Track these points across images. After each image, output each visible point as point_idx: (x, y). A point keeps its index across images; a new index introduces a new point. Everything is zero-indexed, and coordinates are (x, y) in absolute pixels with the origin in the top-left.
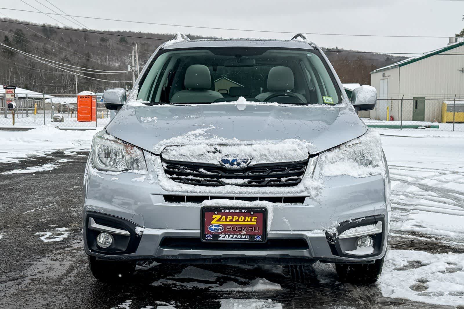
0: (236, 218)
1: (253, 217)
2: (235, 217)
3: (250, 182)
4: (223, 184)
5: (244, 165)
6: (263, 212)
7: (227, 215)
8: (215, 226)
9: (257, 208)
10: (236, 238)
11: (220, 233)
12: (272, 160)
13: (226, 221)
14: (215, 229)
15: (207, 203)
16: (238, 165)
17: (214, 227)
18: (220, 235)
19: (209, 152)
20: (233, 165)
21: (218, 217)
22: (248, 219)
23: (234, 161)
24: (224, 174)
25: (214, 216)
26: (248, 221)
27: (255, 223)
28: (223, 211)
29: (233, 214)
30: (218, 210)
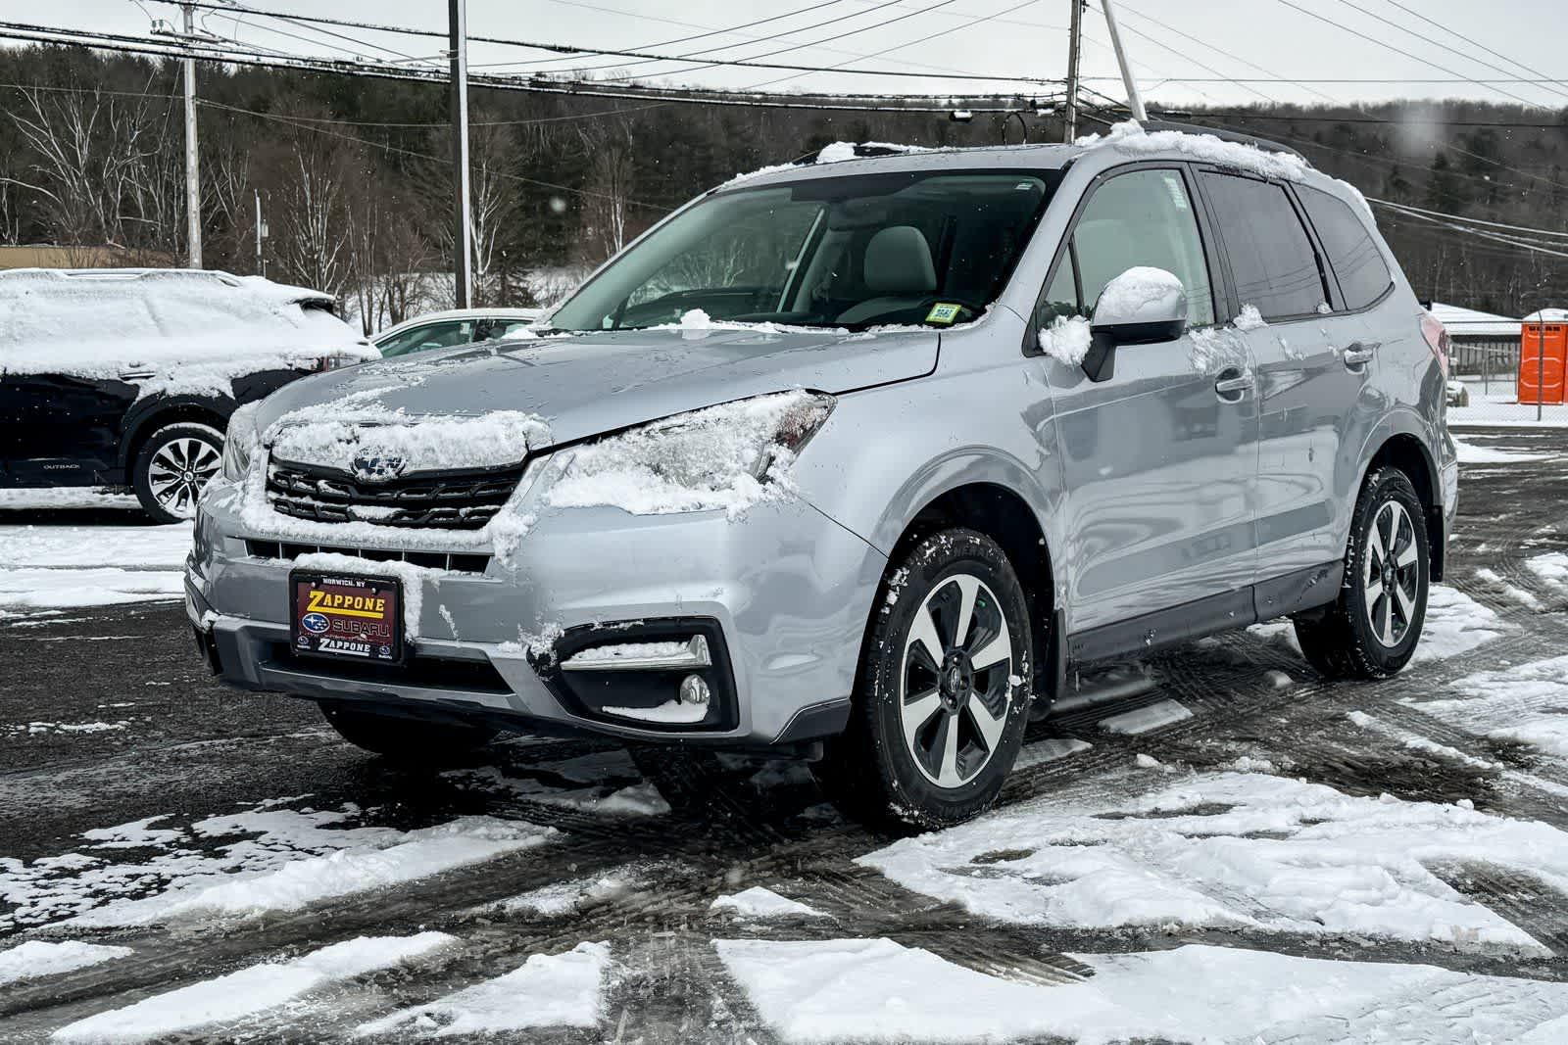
0: (349, 600)
1: (379, 601)
2: (347, 598)
3: (398, 516)
4: (349, 518)
5: (391, 473)
6: (392, 588)
7: (333, 590)
8: (315, 617)
9: (382, 578)
10: (348, 649)
11: (322, 635)
12: (444, 462)
13: (332, 607)
14: (315, 623)
15: (304, 561)
16: (380, 472)
17: (312, 620)
18: (322, 640)
19: (340, 441)
20: (370, 471)
21: (321, 595)
22: (369, 603)
23: (375, 461)
24: (355, 494)
25: (312, 594)
26: (369, 610)
27: (380, 616)
28: (325, 581)
29: (344, 591)
30: (315, 577)
